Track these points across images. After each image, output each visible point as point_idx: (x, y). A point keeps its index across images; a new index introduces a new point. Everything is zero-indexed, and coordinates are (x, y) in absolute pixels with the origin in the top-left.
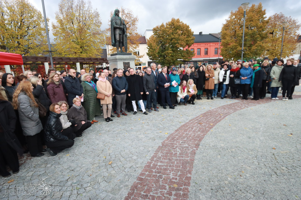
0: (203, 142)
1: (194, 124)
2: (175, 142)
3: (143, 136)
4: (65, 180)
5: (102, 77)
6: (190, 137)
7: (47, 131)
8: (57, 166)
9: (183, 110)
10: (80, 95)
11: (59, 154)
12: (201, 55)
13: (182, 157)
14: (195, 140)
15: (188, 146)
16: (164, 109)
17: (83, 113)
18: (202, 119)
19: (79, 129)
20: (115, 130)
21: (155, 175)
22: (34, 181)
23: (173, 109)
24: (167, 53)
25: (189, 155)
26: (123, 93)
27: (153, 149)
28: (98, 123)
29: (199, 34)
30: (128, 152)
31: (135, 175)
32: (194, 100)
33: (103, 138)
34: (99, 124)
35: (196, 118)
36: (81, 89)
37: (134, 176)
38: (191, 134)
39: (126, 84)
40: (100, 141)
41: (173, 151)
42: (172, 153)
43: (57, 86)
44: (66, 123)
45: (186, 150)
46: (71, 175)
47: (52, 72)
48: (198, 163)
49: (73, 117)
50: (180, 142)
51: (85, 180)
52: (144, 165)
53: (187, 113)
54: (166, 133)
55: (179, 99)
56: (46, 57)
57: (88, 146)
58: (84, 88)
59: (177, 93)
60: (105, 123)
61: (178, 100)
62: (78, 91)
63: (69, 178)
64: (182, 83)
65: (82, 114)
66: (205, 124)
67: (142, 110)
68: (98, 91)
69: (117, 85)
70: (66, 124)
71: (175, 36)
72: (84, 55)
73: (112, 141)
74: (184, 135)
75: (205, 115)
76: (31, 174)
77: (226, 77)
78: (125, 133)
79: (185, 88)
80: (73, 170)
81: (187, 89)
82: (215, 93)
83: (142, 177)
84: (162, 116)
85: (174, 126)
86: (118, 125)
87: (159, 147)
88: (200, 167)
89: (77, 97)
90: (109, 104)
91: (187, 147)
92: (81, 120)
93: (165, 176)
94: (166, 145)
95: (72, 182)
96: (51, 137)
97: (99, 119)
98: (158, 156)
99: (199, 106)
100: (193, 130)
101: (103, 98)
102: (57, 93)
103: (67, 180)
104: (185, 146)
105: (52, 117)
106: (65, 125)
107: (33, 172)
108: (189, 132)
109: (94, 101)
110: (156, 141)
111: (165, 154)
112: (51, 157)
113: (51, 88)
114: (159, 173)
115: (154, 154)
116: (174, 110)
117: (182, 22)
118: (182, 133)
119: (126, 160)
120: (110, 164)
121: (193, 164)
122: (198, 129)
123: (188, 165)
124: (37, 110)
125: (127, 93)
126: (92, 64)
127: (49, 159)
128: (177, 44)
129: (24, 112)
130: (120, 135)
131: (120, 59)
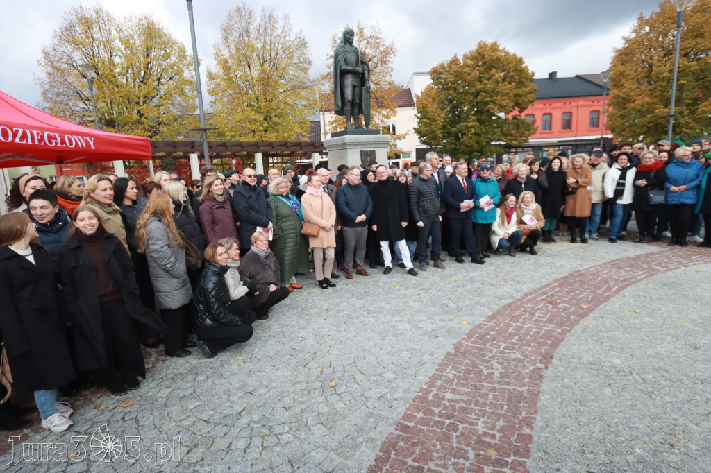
0: (561, 350)
1: (537, 303)
2: (488, 346)
3: (408, 327)
4: (235, 413)
5: (314, 187)
6: (527, 334)
7: (199, 302)
8: (217, 382)
9: (508, 268)
10: (265, 226)
11: (221, 354)
12: (553, 131)
13: (508, 384)
14: (539, 343)
15: (521, 357)
16: (458, 264)
17: (272, 265)
18: (558, 292)
19: (263, 301)
20: (341, 308)
21: (438, 422)
22: (172, 408)
23: (479, 265)
24: (466, 126)
25: (527, 380)
26: (361, 224)
27: (432, 358)
28: (302, 290)
29: (547, 77)
30: (374, 363)
31: (390, 416)
32: (535, 244)
33: (316, 326)
34: (304, 292)
35: (540, 289)
36: (267, 211)
37: (388, 418)
38: (529, 327)
39: (368, 203)
40: (308, 332)
41: (482, 367)
42: (480, 373)
43: (218, 206)
44: (237, 286)
45: (516, 366)
46: (247, 403)
47: (209, 173)
48: (550, 401)
49: (252, 275)
50: (500, 346)
51: (278, 417)
52: (412, 396)
53: (516, 276)
54: (465, 323)
55: (496, 240)
56: (194, 143)
57: (283, 340)
58: (274, 210)
59: (490, 224)
60: (317, 291)
61: (495, 243)
62: (261, 217)
63: (244, 410)
64: (506, 200)
65: (270, 268)
66: (566, 305)
67: (403, 264)
68: (305, 217)
69: (347, 204)
70: (237, 290)
71: (485, 85)
72: (272, 135)
73: (335, 332)
74: (510, 329)
75: (565, 281)
76: (165, 392)
77: (623, 185)
78: (364, 317)
79: (512, 214)
80: (251, 393)
81: (518, 216)
82: (593, 227)
83: (407, 423)
84: (454, 279)
85: (483, 305)
86: (348, 298)
87: (448, 354)
88: (556, 414)
89: (259, 229)
90: (328, 247)
91: (520, 361)
92: (269, 281)
93: (465, 425)
94: (466, 352)
95: (250, 419)
96: (207, 317)
97: (303, 282)
98: (446, 376)
99: (549, 260)
100: (535, 318)
101: (315, 234)
102: (219, 220)
103: (240, 414)
104: (513, 356)
105: (209, 273)
106: (236, 292)
107: (170, 390)
108: (522, 323)
109: (294, 239)
110: (440, 339)
111: (463, 372)
112: (204, 360)
113: (208, 209)
114: (448, 418)
115: (436, 370)
116: (483, 266)
117: (504, 49)
118: (505, 324)
119: (369, 380)
120: (333, 386)
121: (535, 404)
122: (547, 316)
123: (522, 404)
124: (183, 255)
125: (369, 222)
126: (286, 155)
127: (200, 363)
128: (491, 106)
129: (157, 258)
130: (354, 320)
131: (353, 144)
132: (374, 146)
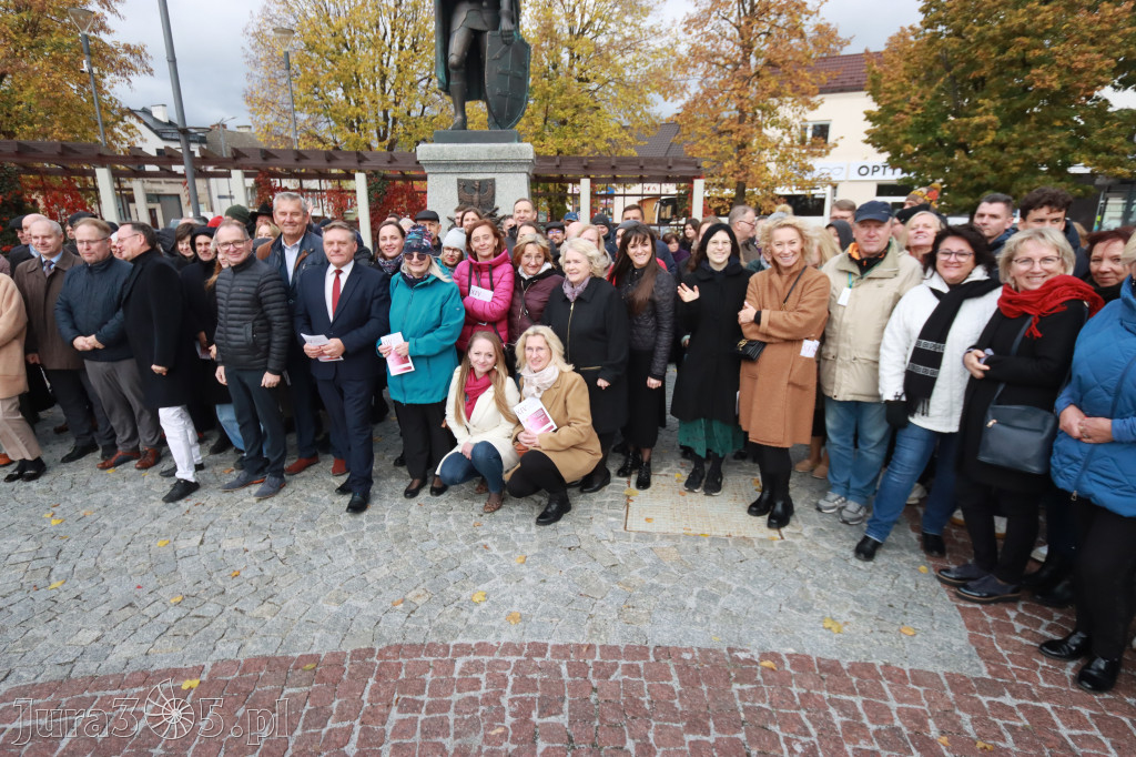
24: (966, 125)
131: (437, 164)
132: (493, 169)
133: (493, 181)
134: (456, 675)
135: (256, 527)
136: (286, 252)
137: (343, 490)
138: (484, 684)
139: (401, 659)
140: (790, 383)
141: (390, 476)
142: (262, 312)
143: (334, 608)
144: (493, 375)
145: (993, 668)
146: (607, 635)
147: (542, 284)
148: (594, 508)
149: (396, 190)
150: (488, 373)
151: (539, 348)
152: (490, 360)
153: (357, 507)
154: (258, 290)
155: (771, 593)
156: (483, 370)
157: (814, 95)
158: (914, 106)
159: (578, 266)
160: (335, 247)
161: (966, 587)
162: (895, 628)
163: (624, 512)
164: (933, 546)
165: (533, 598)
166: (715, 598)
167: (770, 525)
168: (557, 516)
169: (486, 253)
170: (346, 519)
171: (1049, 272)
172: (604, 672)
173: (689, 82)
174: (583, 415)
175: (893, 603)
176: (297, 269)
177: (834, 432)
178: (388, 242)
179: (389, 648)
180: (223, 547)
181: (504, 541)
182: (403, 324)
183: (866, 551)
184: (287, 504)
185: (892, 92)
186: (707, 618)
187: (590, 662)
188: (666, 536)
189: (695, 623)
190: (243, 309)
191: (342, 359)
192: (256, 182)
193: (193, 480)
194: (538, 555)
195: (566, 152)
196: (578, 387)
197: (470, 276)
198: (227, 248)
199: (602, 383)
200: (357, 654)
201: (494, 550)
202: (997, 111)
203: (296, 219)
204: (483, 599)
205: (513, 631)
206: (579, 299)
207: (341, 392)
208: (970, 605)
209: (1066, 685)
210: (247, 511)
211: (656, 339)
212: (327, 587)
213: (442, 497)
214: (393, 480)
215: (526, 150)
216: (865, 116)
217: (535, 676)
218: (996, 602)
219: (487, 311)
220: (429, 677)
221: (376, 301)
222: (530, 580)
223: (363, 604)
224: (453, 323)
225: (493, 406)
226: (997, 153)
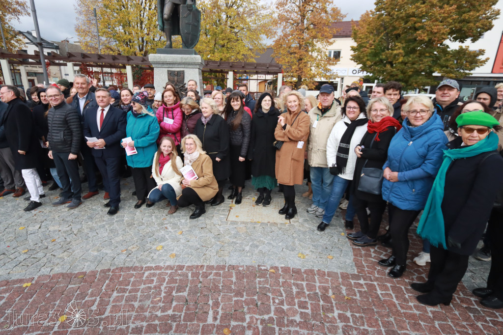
131: (158, 63)
132: (183, 66)
133: (183, 71)
134: (144, 279)
135: (65, 221)
136: (80, 101)
137: (107, 205)
138: (155, 281)
139: (121, 273)
140: (292, 159)
141: (129, 199)
142: (68, 127)
143: (96, 253)
144: (171, 155)
145: (359, 270)
146: (210, 261)
147: (194, 117)
148: (216, 212)
149: (147, 74)
150: (169, 154)
151: (191, 144)
152: (170, 149)
153: (112, 213)
154: (66, 117)
155: (280, 244)
156: (167, 153)
157: (330, 39)
158: (371, 45)
159: (207, 110)
160: (101, 99)
161: (356, 240)
162: (326, 256)
163: (228, 213)
164: (349, 225)
165: (182, 248)
166: (257, 246)
167: (286, 218)
168: (199, 215)
169: (170, 103)
170: (107, 217)
171: (383, 115)
172: (205, 275)
173: (278, 31)
174: (209, 172)
175: (327, 247)
176: (85, 108)
177: (313, 179)
178: (125, 97)
179: (117, 268)
180: (49, 229)
181: (175, 225)
182: (132, 133)
183: (322, 228)
184: (81, 211)
185: (362, 39)
186: (252, 254)
187: (201, 272)
188: (243, 223)
189: (247, 256)
190: (59, 125)
191: (104, 148)
192: (81, 68)
193: (39, 202)
194: (188, 231)
195: (224, 59)
196: (207, 161)
197: (164, 113)
198: (51, 98)
199: (218, 159)
200: (103, 271)
201: (170, 229)
202: (404, 48)
203: (84, 86)
204: (161, 248)
205: (171, 261)
206: (208, 124)
207: (105, 163)
208: (357, 247)
209: (385, 275)
210: (63, 214)
211: (243, 141)
212: (94, 245)
213: (151, 208)
214: (131, 201)
215: (198, 58)
216: (351, 49)
217: (177, 278)
218: (367, 246)
219: (171, 128)
220: (132, 279)
221: (120, 123)
222: (182, 241)
223: (108, 251)
224: (154, 133)
225: (171, 168)
226: (403, 66)
